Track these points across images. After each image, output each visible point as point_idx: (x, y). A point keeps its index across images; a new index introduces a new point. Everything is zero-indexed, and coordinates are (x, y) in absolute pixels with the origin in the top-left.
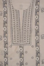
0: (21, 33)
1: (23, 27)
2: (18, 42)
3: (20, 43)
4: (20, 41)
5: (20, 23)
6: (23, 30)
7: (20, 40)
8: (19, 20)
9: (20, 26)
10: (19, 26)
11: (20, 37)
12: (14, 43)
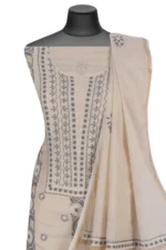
0: (79, 156)
1: (84, 132)
2: (66, 184)
3: (74, 189)
4: (73, 182)
5: (74, 120)
6: (85, 146)
7: (74, 177)
8: (73, 110)
9: (74, 132)
10: (72, 129)
11: (75, 169)
12: (54, 186)
